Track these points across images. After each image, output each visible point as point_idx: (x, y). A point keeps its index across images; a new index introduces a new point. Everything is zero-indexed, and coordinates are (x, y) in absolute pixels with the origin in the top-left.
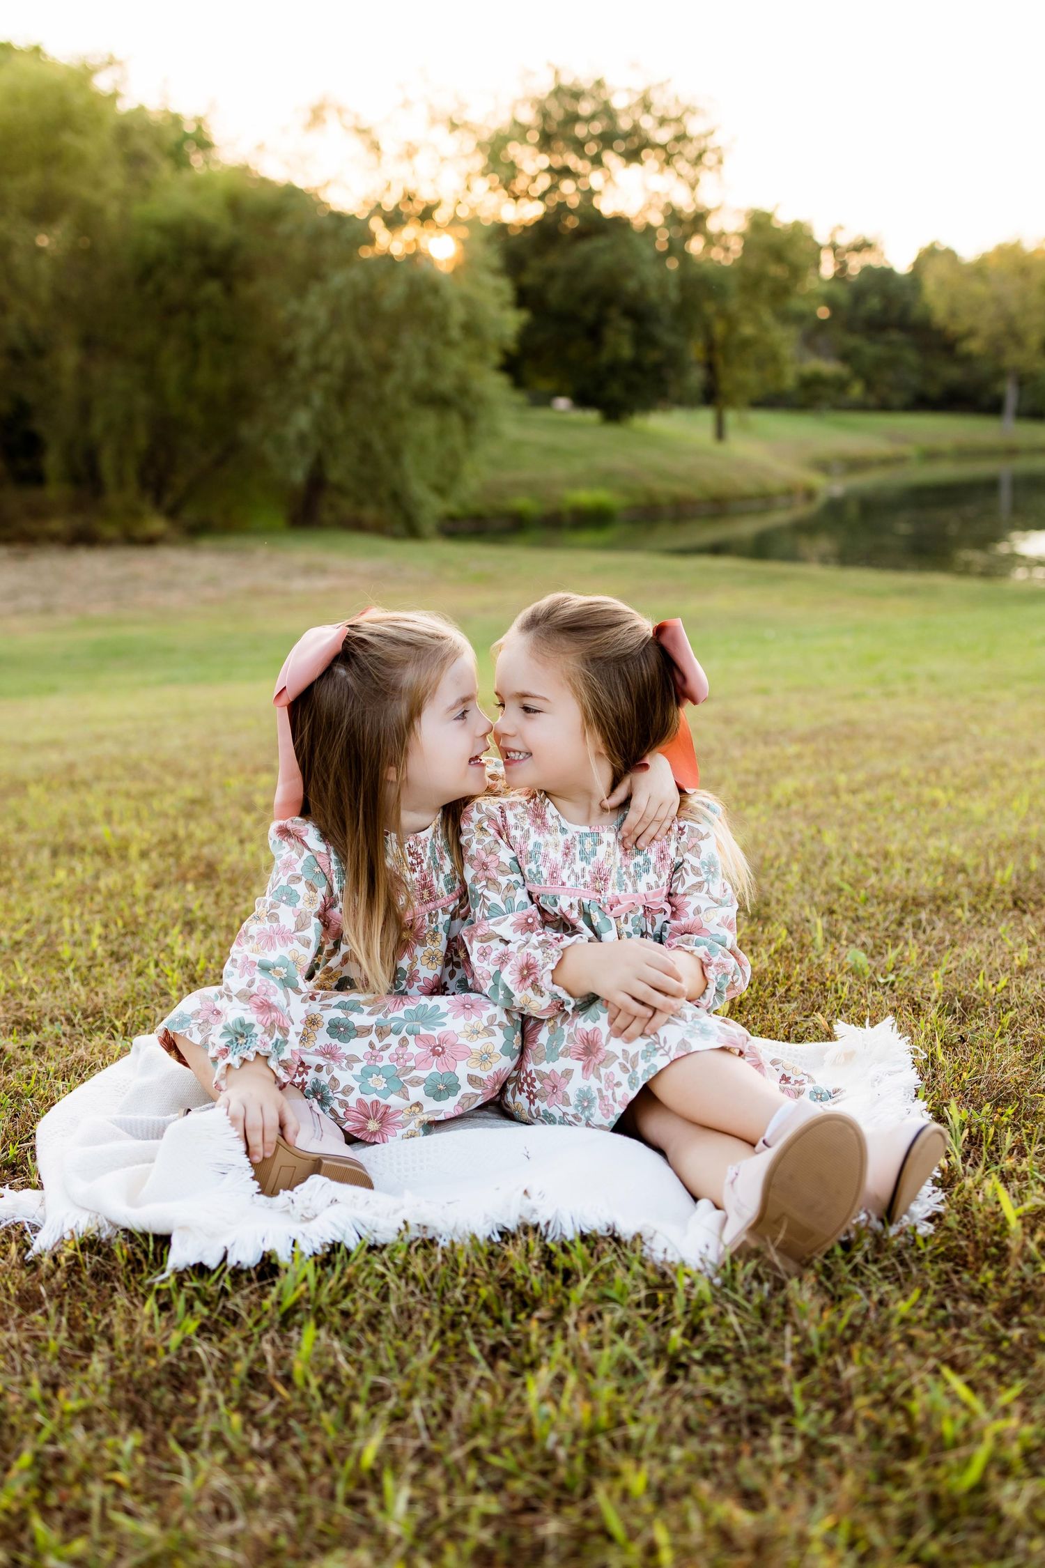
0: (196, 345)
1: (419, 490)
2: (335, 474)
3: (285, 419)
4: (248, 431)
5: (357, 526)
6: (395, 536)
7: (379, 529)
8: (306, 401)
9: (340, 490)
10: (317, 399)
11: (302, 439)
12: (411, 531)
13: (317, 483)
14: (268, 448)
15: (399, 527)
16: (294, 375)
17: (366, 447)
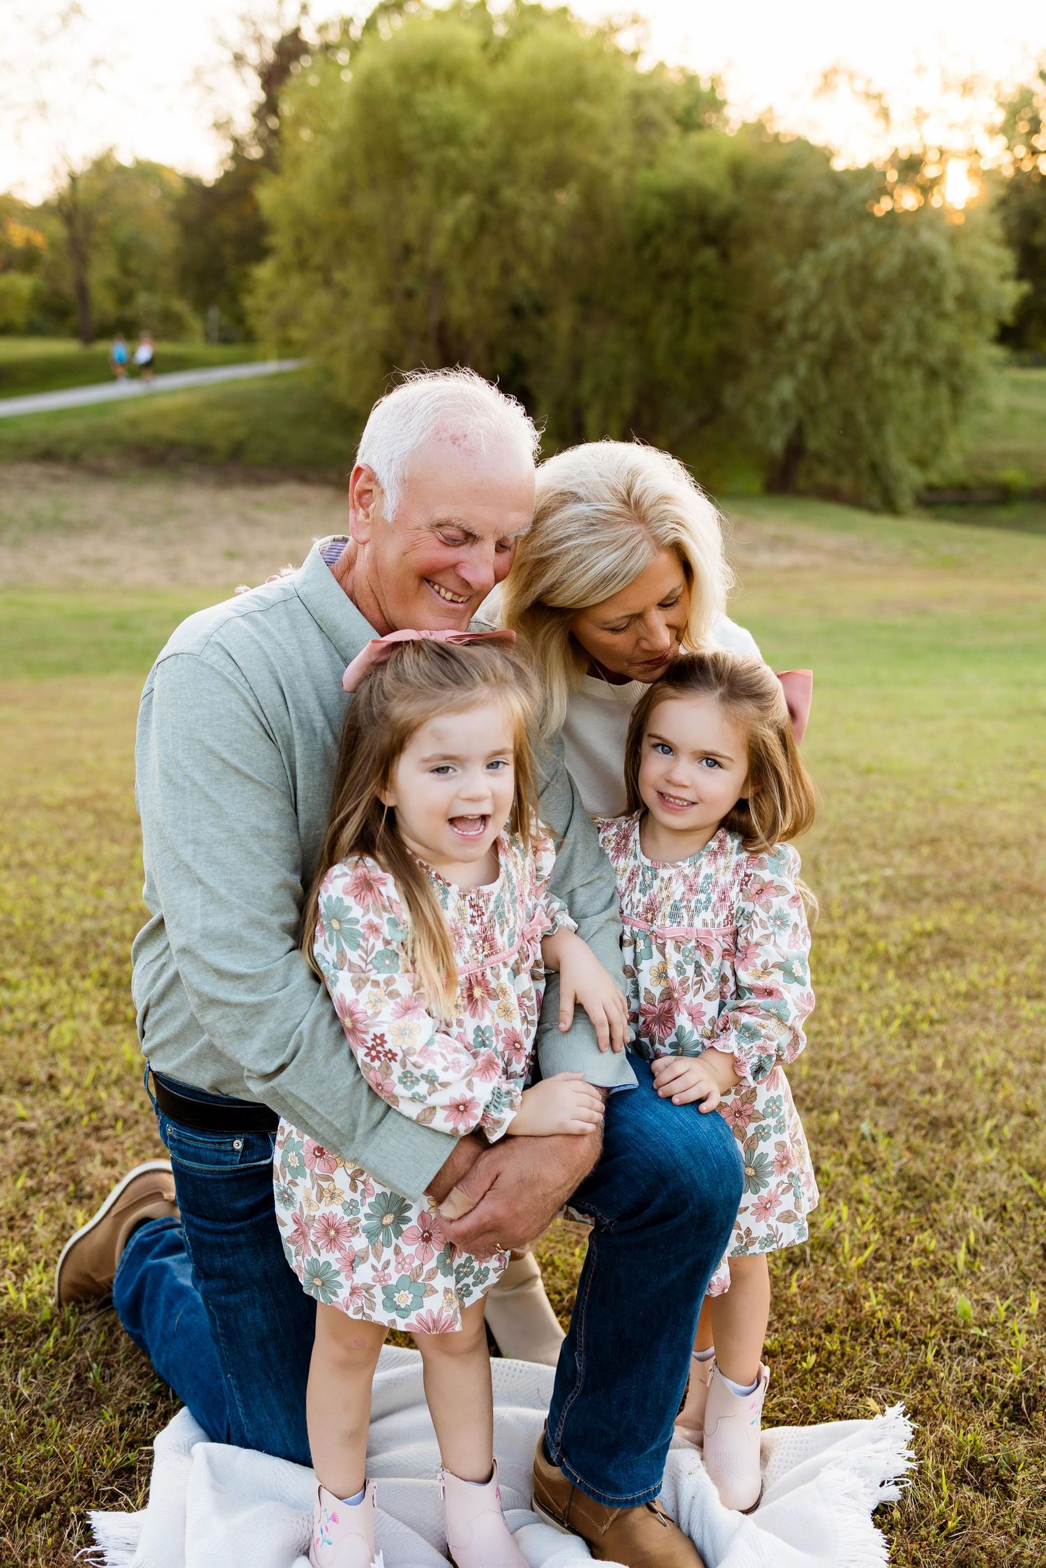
0: (687, 312)
1: (899, 462)
2: (814, 442)
3: (769, 388)
4: (731, 396)
5: (832, 495)
6: (872, 509)
7: (855, 501)
8: (791, 369)
9: (820, 459)
10: (802, 369)
11: (784, 406)
12: (888, 505)
13: (795, 450)
14: (750, 415)
15: (876, 500)
16: (781, 343)
17: (848, 416)
